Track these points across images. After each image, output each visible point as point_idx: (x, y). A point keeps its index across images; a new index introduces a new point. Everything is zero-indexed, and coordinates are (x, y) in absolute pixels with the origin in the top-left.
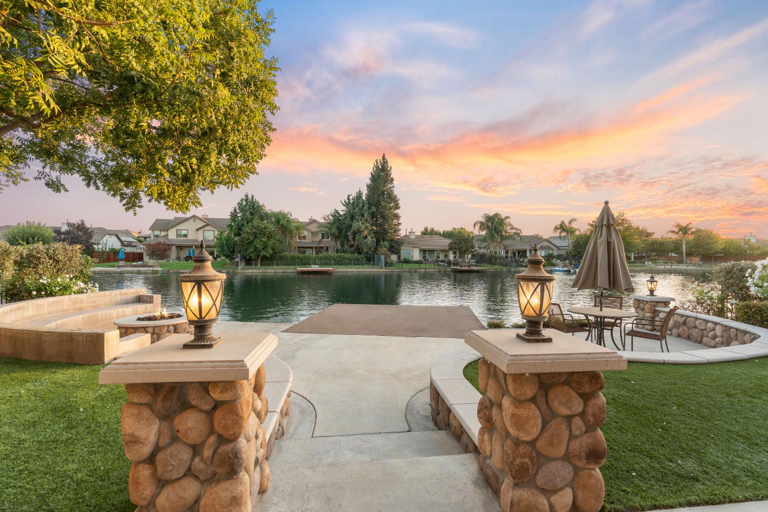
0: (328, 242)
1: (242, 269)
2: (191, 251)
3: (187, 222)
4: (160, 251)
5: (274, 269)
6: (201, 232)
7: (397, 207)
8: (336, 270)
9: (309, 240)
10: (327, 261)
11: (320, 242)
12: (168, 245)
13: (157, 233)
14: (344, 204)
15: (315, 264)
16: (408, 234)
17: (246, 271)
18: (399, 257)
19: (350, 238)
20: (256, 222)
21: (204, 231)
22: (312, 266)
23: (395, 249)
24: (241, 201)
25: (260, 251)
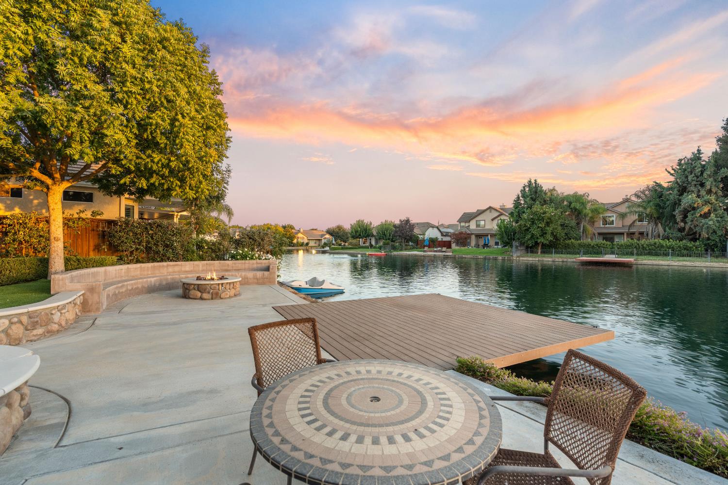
0: (645, 226)
1: (518, 257)
2: (487, 238)
3: (484, 213)
4: (462, 239)
5: (552, 257)
6: (495, 221)
8: (640, 262)
9: (617, 224)
10: (626, 250)
11: (631, 225)
12: (468, 234)
13: (463, 224)
14: (672, 172)
15: (613, 253)
17: (521, 259)
19: (679, 218)
20: (537, 208)
21: (498, 220)
22: (607, 256)
24: (524, 187)
25: (538, 238)
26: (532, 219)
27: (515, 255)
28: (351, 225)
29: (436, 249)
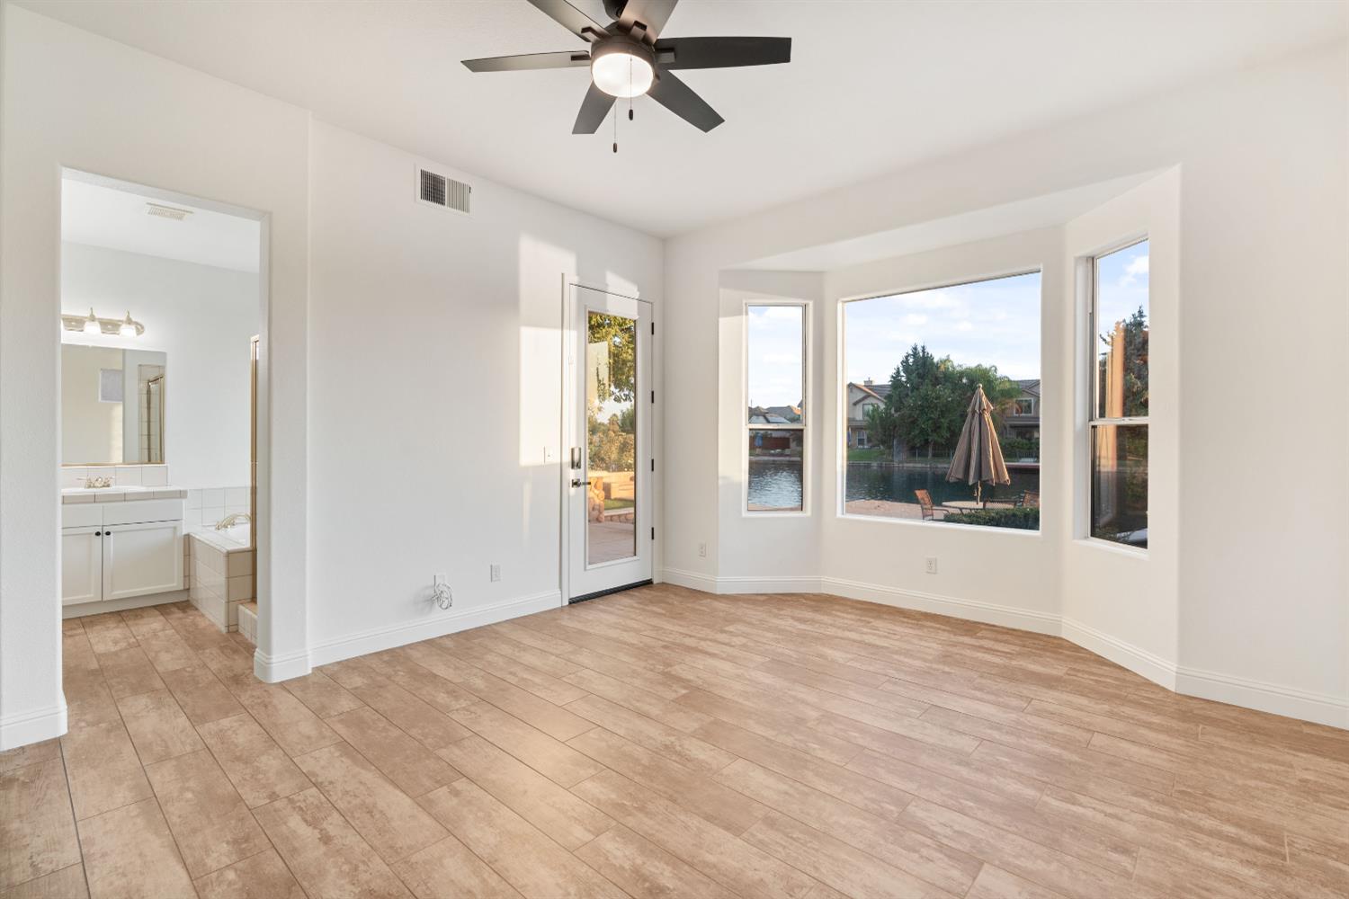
1: (900, 462)
6: (859, 407)
9: (1037, 414)
17: (905, 465)
20: (926, 388)
21: (864, 405)
22: (1023, 460)
24: (907, 357)
25: (928, 435)
26: (921, 406)
27: (896, 459)
29: (773, 452)
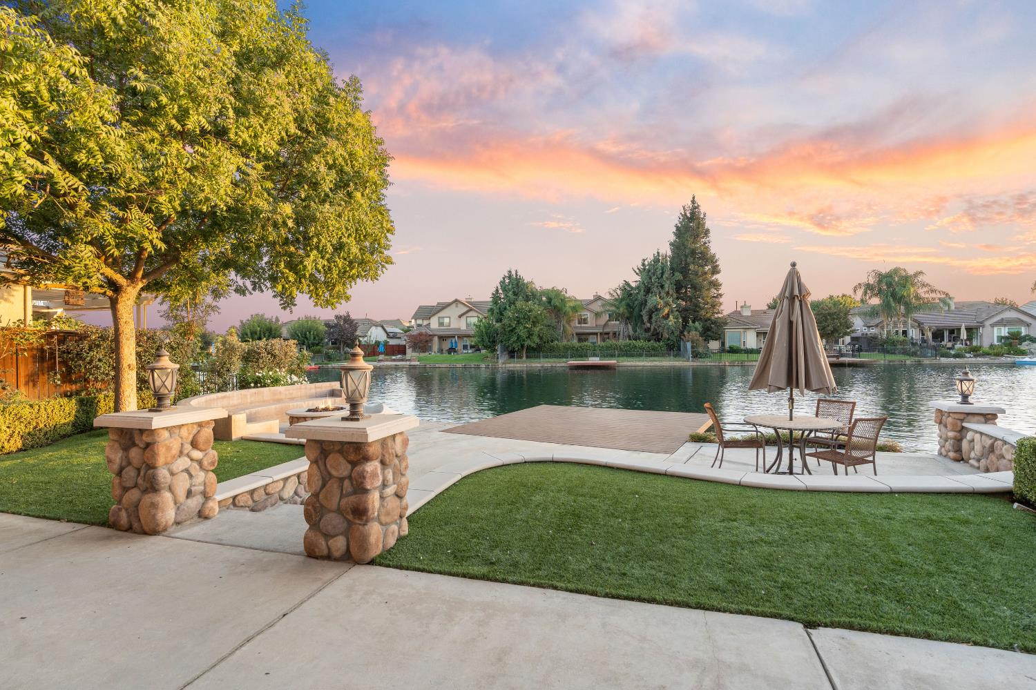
0: (616, 325)
1: (503, 363)
2: (453, 341)
3: (449, 308)
4: (422, 342)
5: (540, 363)
6: (464, 318)
7: (715, 270)
8: (621, 364)
9: (591, 324)
10: (608, 352)
11: (605, 325)
12: (430, 335)
13: (420, 322)
14: (637, 271)
15: (595, 355)
16: (739, 309)
17: (508, 365)
18: (723, 344)
19: (645, 318)
20: (520, 304)
21: (467, 317)
22: (590, 358)
23: (713, 332)
24: (504, 278)
25: (524, 340)
26: (517, 317)
27: (500, 361)
28: (242, 322)
29: (394, 357)
